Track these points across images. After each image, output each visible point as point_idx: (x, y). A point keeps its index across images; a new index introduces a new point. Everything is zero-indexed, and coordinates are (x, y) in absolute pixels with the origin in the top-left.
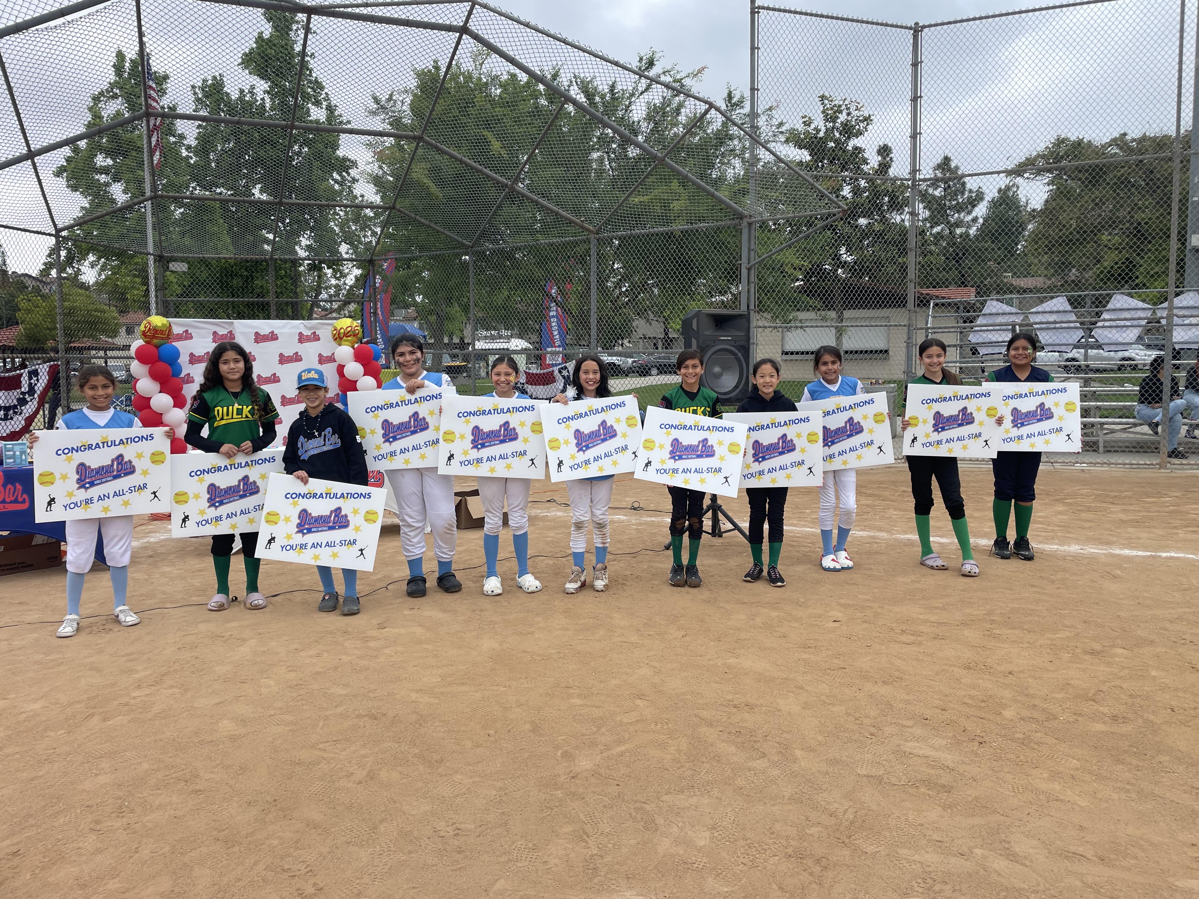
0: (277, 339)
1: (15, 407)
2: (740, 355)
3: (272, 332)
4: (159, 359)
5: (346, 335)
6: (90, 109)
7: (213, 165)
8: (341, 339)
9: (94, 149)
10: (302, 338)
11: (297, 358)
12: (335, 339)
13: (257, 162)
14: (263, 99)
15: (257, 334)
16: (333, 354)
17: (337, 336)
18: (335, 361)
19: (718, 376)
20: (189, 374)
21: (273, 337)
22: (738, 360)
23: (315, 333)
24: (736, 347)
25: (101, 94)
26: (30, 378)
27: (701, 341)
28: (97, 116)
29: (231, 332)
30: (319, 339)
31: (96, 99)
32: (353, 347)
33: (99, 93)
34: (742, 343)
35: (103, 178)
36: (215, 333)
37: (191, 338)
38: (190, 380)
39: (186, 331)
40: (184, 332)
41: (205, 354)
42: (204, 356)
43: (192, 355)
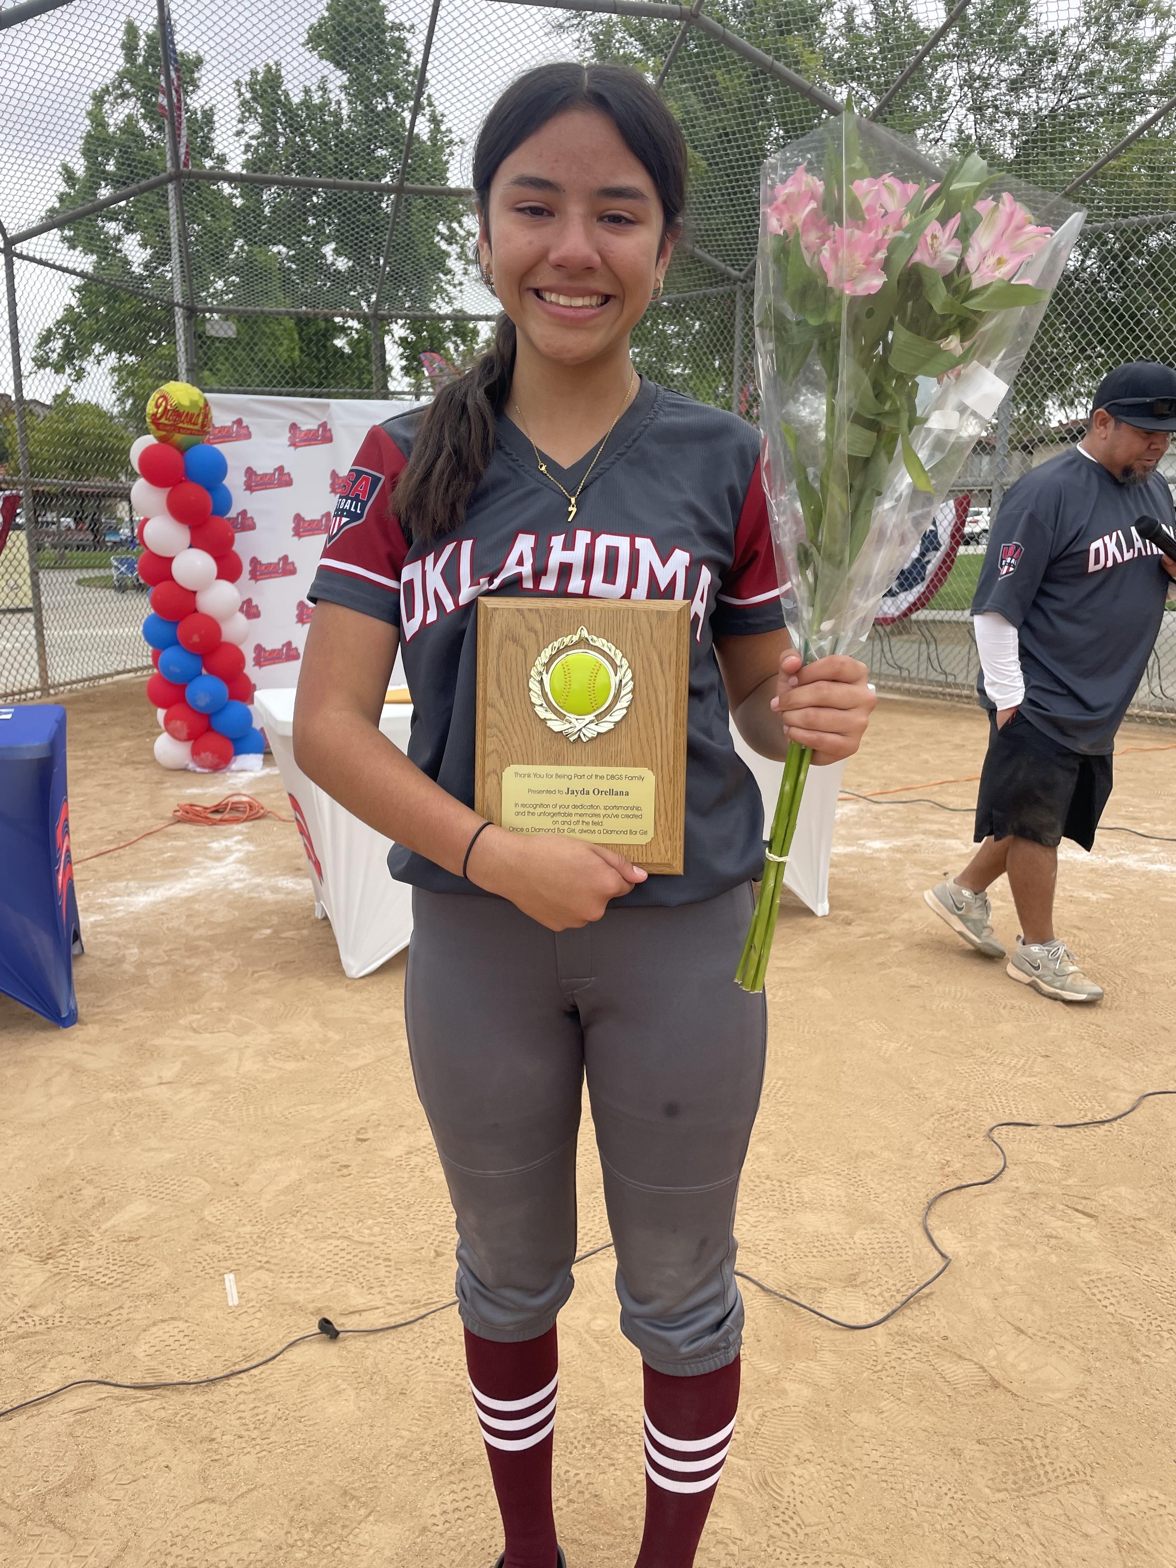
4: (188, 477)
6: (90, 114)
9: (96, 174)
14: (339, 103)
20: (244, 513)
25: (106, 91)
28: (99, 125)
29: (324, 425)
31: (98, 99)
33: (103, 90)
35: (113, 228)
36: (294, 427)
37: (248, 436)
38: (246, 523)
39: (239, 422)
40: (234, 423)
41: (276, 470)
42: (274, 474)
43: (250, 472)
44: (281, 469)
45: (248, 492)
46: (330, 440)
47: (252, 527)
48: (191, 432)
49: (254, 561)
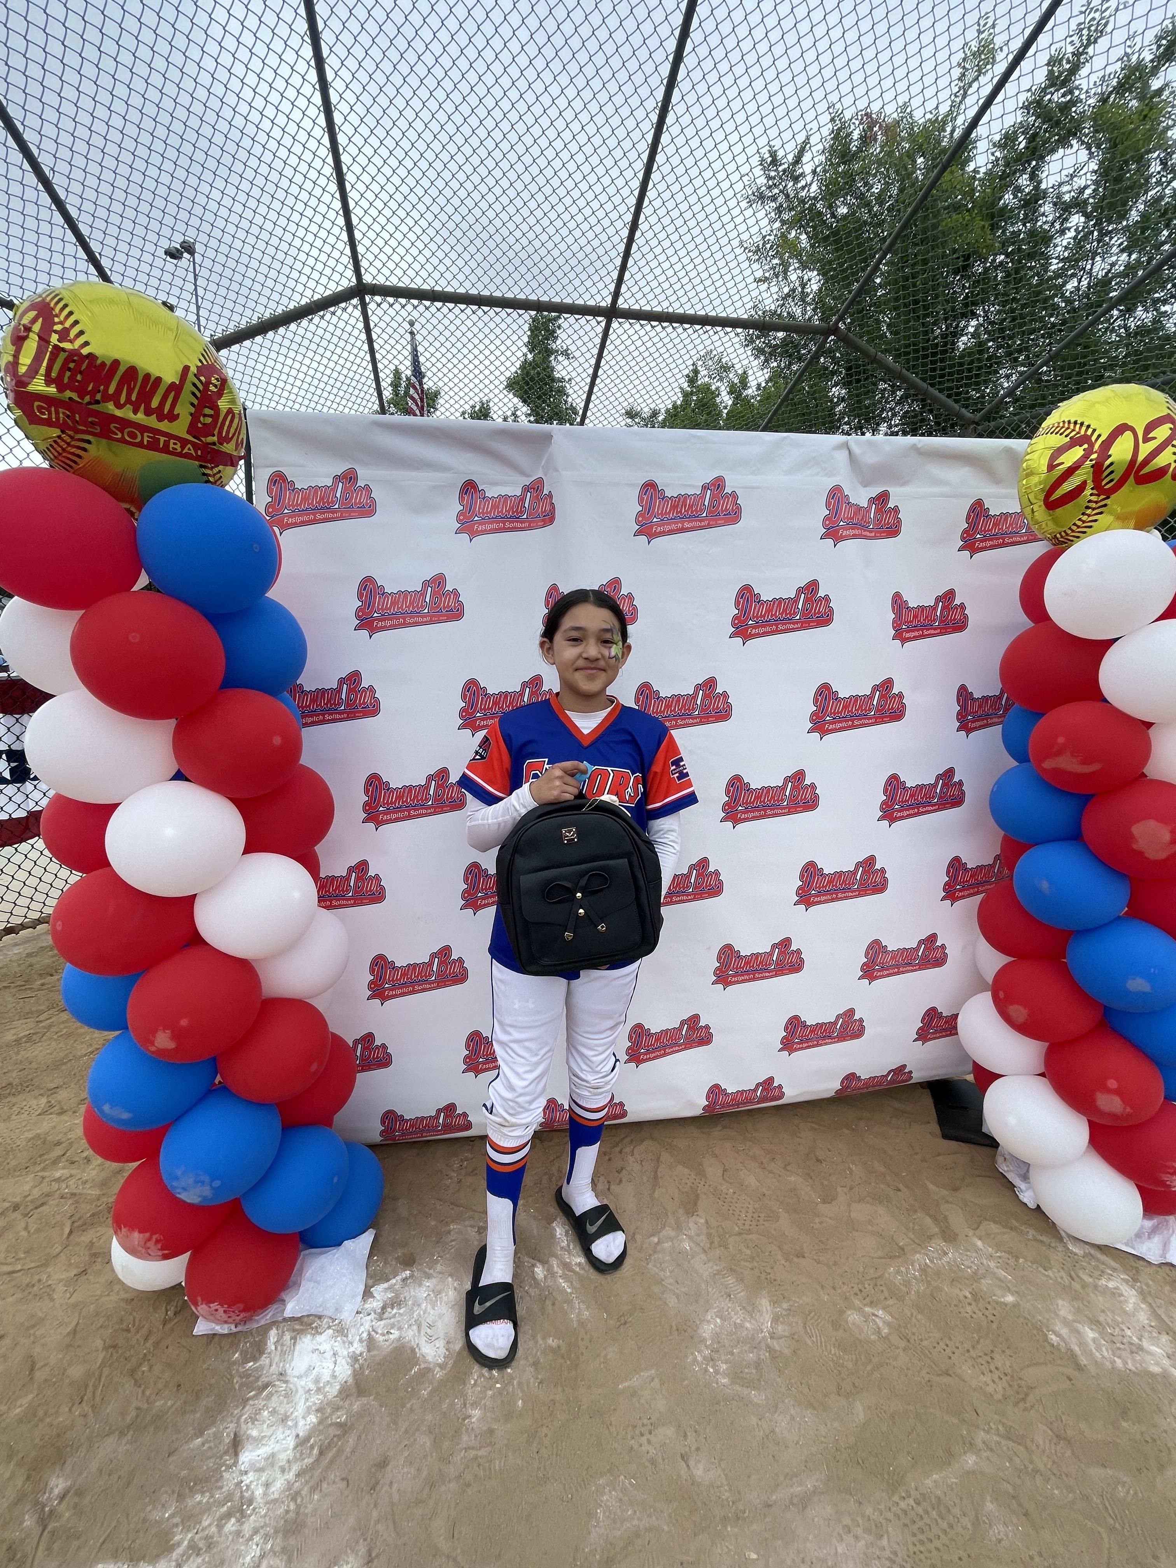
3: (716, 488)
11: (808, 610)
15: (648, 492)
21: (717, 508)
30: (896, 528)
36: (469, 488)
39: (349, 477)
40: (337, 478)
41: (426, 584)
42: (423, 593)
44: (439, 581)
45: (364, 633)
46: (548, 518)
47: (372, 709)
49: (374, 783)
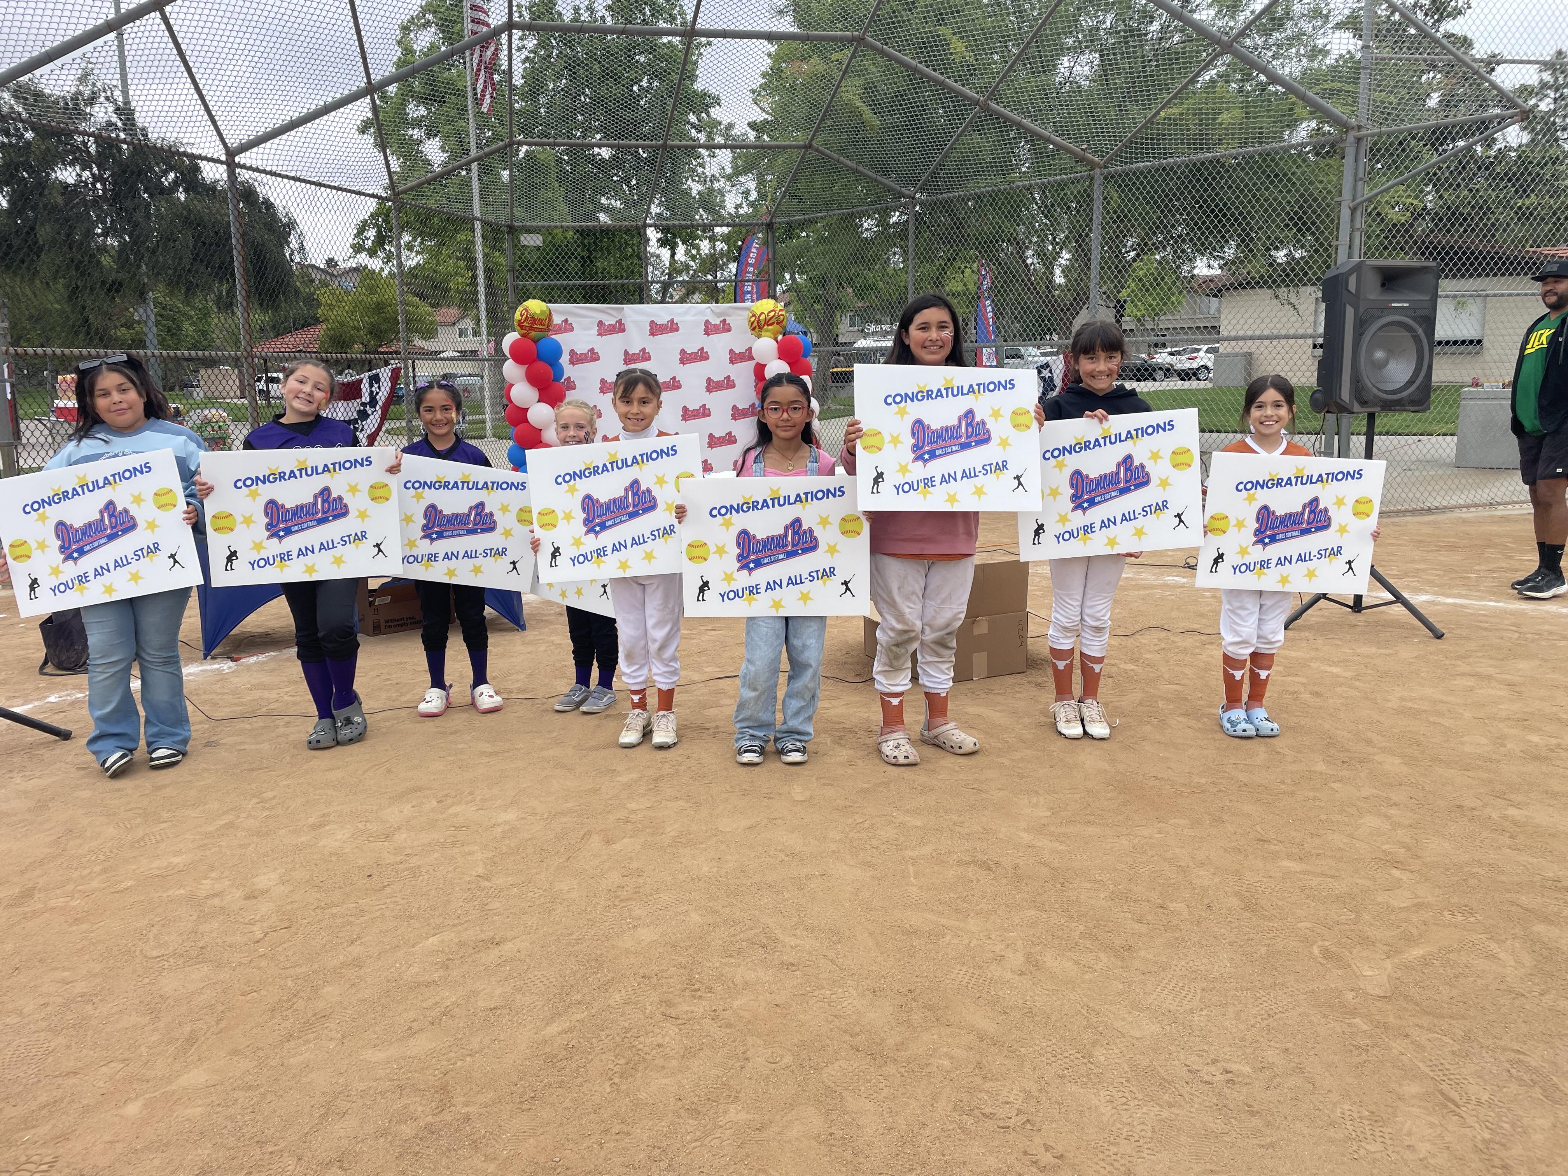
0: (677, 329)
1: (355, 421)
2: (1420, 331)
3: (672, 321)
4: (539, 358)
5: (768, 323)
6: (399, 43)
7: (542, 110)
8: (761, 328)
9: (406, 95)
10: (709, 329)
11: (702, 356)
12: (754, 329)
13: (597, 102)
14: (603, 17)
15: (652, 323)
16: (750, 349)
17: (755, 324)
18: (751, 358)
19: (1383, 364)
20: (569, 378)
21: (672, 327)
22: (1417, 339)
23: (725, 320)
24: (1414, 319)
25: (412, 21)
26: (371, 386)
27: (1361, 310)
28: (408, 51)
29: (620, 321)
30: (729, 330)
31: (405, 29)
32: (776, 340)
33: (409, 21)
34: (1425, 313)
35: (416, 133)
36: (600, 323)
37: (572, 329)
38: (571, 386)
39: (566, 321)
40: (564, 321)
41: (589, 351)
42: (588, 353)
43: (572, 352)
44: (592, 350)
45: (572, 366)
46: (624, 330)
48: (542, 331)
